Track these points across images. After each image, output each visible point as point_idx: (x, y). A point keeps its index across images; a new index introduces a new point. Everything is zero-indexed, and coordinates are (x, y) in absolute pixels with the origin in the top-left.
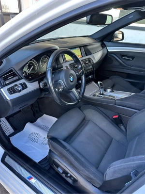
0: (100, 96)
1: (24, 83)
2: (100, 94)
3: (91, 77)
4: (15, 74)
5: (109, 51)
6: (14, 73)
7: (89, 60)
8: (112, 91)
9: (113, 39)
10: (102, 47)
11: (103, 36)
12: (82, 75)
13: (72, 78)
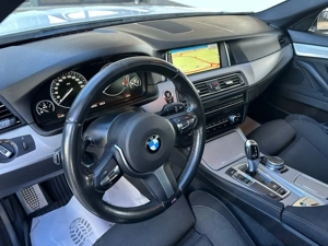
0: (243, 179)
1: (29, 136)
2: (247, 172)
3: (233, 118)
4: (9, 112)
5: (298, 53)
6: (4, 108)
7: (237, 77)
8: (281, 170)
9: (315, 24)
10: (281, 43)
11: (287, 18)
12: (197, 128)
13: (155, 141)
